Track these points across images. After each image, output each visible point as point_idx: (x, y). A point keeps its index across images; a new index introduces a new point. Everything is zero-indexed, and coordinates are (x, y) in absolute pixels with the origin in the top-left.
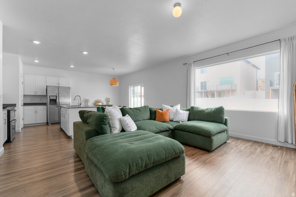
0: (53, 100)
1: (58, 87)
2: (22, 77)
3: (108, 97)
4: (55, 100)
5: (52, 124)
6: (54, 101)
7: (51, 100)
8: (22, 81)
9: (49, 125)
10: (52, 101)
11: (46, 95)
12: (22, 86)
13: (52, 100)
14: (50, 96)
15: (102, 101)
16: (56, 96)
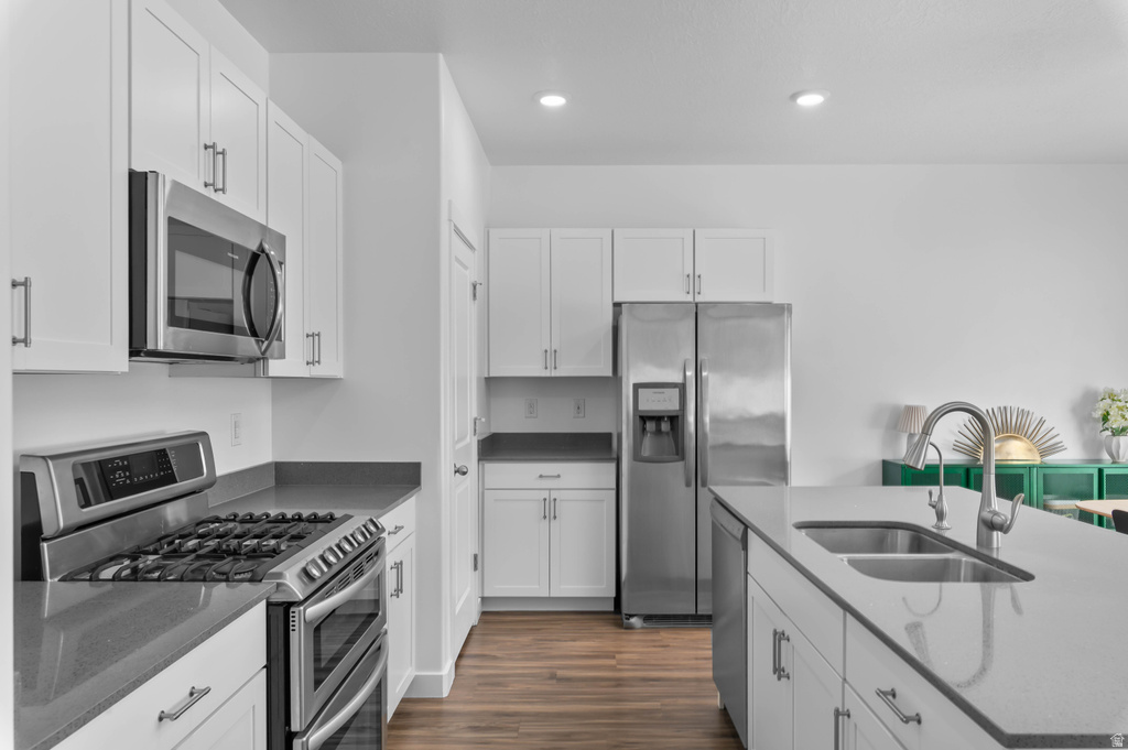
0: (658, 419)
1: (697, 311)
2: (471, 247)
3: (1101, 385)
4: (675, 420)
5: (647, 618)
6: (665, 426)
7: (644, 419)
8: (472, 275)
9: (630, 627)
10: (650, 426)
11: (609, 373)
12: (471, 310)
13: (652, 418)
14: (637, 387)
15: (1042, 422)
16: (682, 387)
